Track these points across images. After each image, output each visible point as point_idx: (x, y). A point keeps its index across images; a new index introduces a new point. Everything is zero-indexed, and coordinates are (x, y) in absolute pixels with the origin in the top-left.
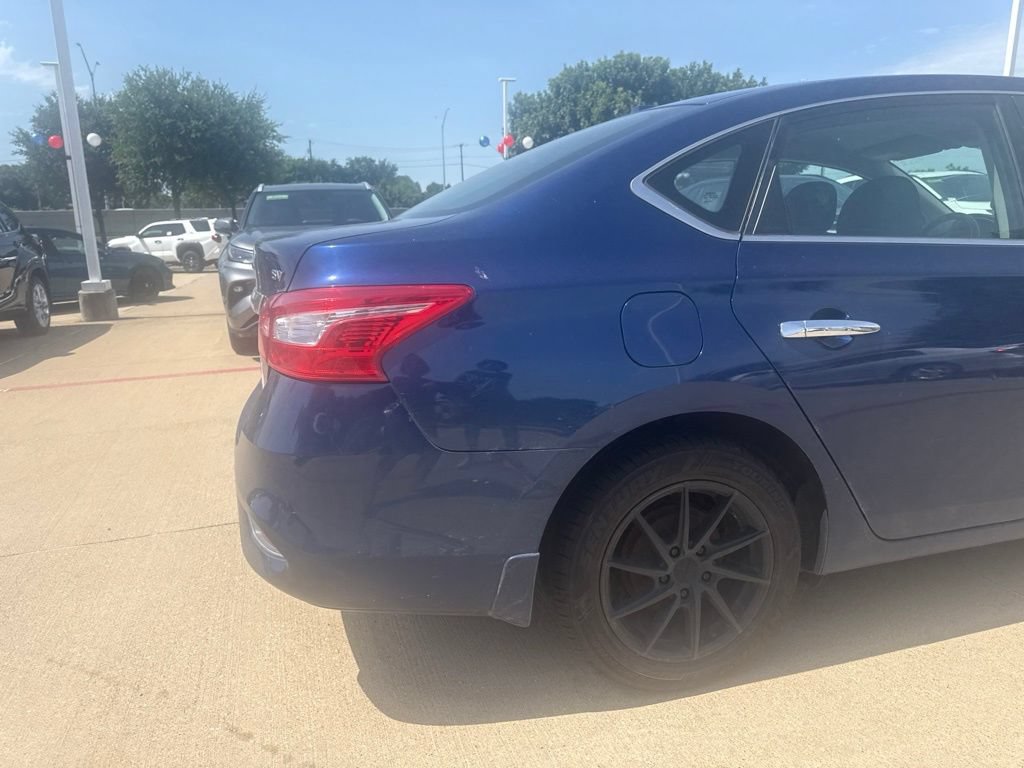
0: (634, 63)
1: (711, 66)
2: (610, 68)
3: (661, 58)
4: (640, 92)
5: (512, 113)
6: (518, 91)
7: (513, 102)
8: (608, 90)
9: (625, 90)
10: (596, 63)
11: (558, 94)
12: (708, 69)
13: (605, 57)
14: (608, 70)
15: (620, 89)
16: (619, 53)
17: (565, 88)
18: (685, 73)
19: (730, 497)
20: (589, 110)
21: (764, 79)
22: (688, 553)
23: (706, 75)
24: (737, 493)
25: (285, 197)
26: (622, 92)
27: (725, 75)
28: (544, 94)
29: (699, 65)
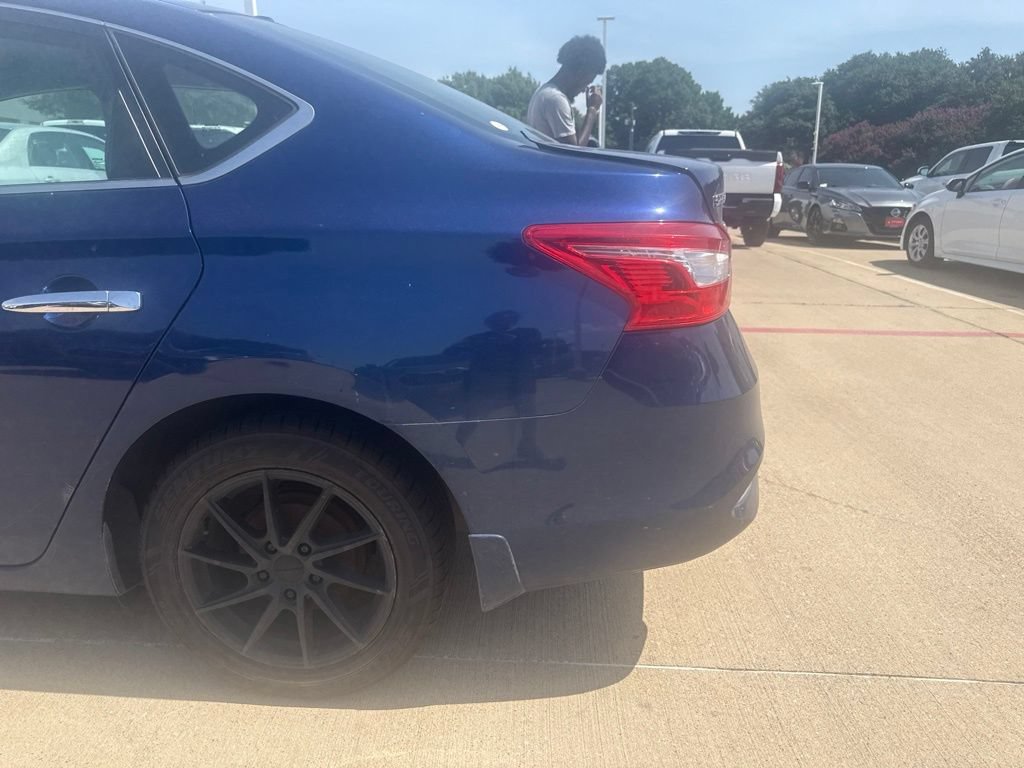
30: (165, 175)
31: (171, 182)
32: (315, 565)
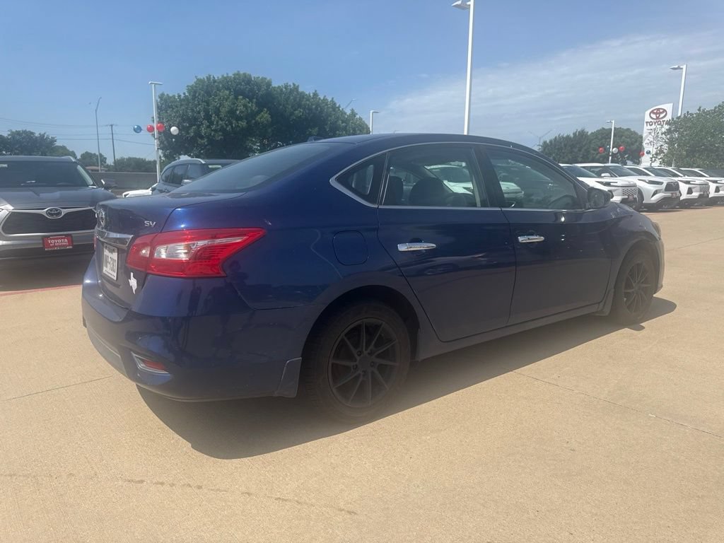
0: (247, 80)
1: (298, 86)
2: (231, 81)
3: (266, 79)
4: (255, 100)
5: (159, 108)
6: (161, 93)
7: (159, 100)
8: (231, 97)
9: (244, 98)
10: (220, 77)
11: (194, 97)
12: (296, 88)
13: (227, 74)
14: (230, 83)
15: (240, 97)
16: (236, 72)
17: (199, 94)
18: (281, 90)
19: (381, 325)
20: (219, 109)
21: (333, 99)
22: (365, 353)
23: (295, 93)
24: (384, 323)
25: (6, 165)
26: (242, 99)
27: (307, 93)
28: (183, 96)
29: (290, 86)
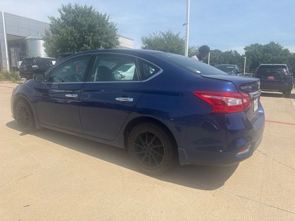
30: (140, 80)
31: (140, 82)
32: (153, 149)
